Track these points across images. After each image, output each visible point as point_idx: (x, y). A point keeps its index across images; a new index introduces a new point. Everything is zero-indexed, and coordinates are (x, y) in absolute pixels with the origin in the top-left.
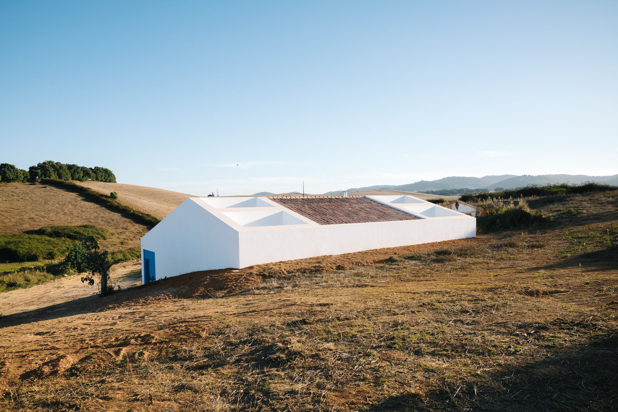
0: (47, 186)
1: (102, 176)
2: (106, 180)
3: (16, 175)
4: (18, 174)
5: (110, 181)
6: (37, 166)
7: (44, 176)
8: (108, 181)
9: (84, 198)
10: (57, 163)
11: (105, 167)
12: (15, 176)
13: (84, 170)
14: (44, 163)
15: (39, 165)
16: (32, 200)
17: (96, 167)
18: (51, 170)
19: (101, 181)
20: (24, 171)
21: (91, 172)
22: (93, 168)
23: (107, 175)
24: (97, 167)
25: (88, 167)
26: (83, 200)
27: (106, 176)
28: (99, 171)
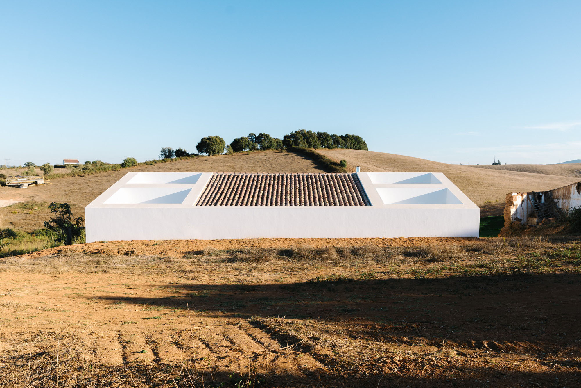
0: (290, 153)
1: (351, 143)
2: (356, 147)
3: (270, 143)
4: (272, 143)
5: (359, 149)
6: (290, 134)
7: (295, 144)
8: (357, 148)
9: (316, 166)
10: (308, 132)
11: (356, 134)
12: (270, 145)
13: (334, 137)
14: (296, 132)
15: (292, 134)
16: (271, 166)
17: (346, 135)
18: (301, 138)
19: (351, 148)
20: (278, 140)
21: (340, 140)
22: (344, 136)
23: (357, 143)
24: (348, 135)
25: (339, 134)
26: (314, 167)
27: (355, 143)
28: (348, 139)
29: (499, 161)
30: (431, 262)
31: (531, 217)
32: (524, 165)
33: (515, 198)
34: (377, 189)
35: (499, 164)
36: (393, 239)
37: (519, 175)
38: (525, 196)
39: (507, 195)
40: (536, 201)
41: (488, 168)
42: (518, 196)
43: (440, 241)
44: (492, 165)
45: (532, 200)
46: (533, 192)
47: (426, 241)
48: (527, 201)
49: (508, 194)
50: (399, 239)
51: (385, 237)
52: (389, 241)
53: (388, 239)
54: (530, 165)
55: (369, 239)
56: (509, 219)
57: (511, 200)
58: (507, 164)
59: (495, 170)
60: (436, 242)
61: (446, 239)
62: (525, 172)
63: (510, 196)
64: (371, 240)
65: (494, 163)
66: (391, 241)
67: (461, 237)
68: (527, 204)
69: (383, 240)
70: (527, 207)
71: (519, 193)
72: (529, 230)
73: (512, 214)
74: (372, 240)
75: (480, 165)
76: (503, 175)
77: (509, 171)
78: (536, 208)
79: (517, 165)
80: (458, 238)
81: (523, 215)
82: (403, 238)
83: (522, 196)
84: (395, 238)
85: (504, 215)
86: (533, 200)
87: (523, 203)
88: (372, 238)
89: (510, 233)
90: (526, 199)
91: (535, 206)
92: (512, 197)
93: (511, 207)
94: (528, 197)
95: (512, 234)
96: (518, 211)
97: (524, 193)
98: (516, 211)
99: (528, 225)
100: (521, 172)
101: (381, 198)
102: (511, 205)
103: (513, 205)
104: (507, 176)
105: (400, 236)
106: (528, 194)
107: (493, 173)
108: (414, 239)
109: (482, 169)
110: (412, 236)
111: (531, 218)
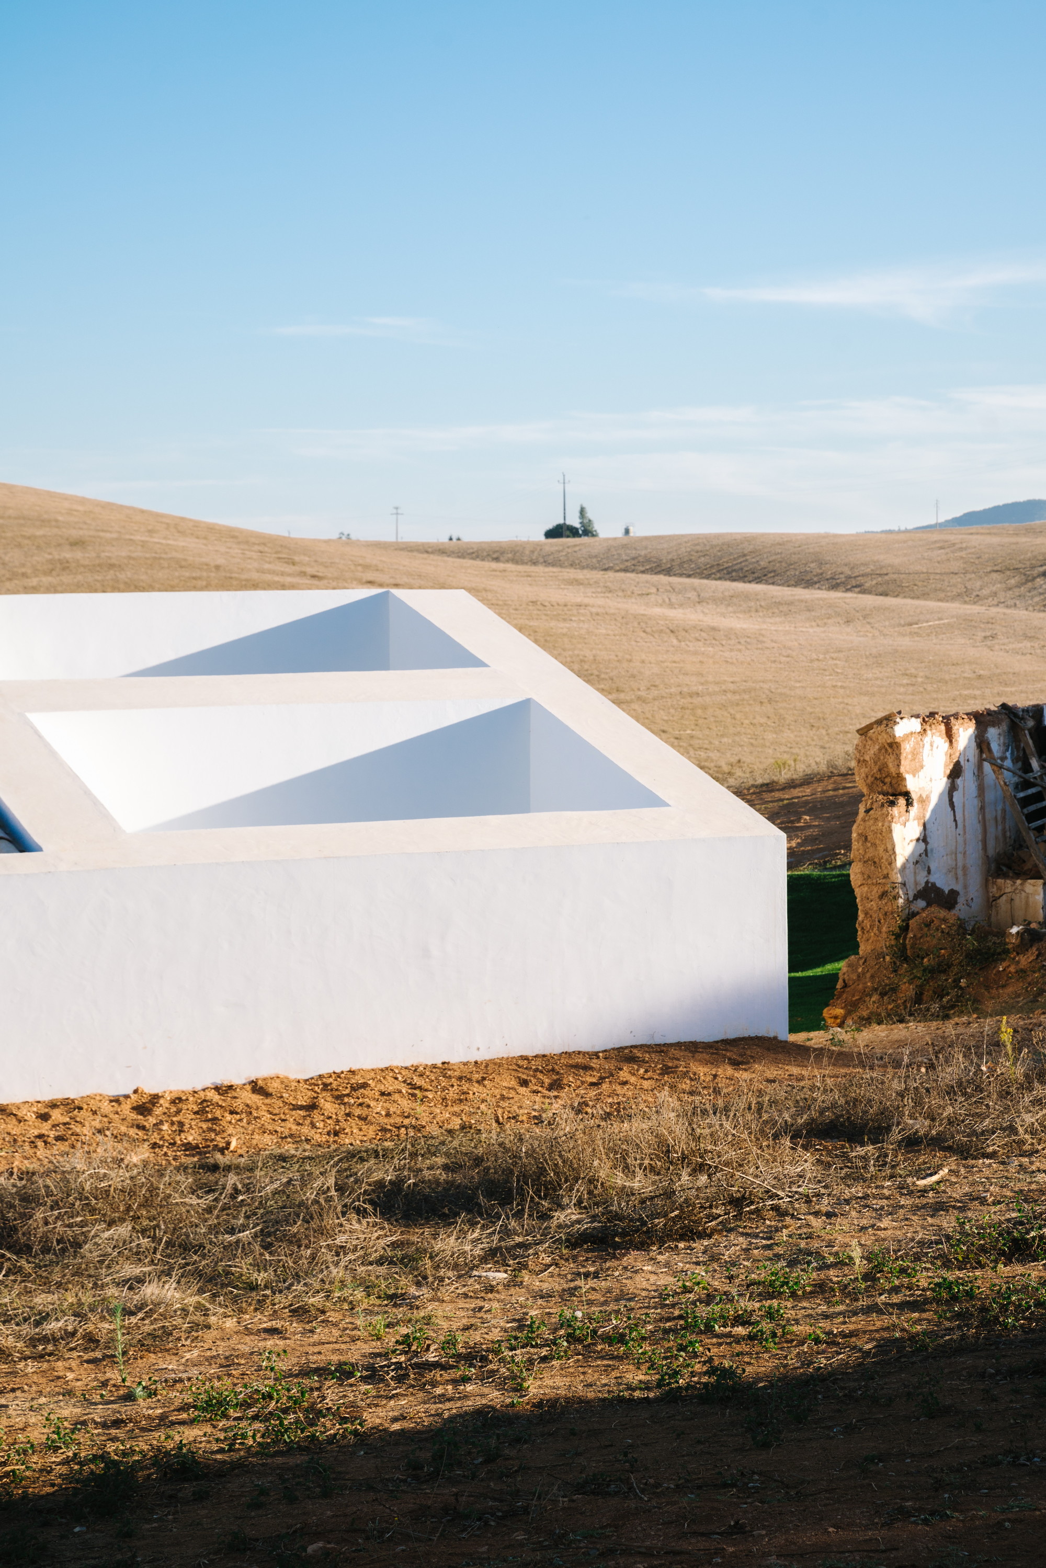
29: (582, 512)
30: (616, 1246)
31: (1005, 876)
32: (749, 539)
33: (916, 754)
34: (38, 719)
35: (587, 531)
36: (215, 1097)
37: (728, 600)
38: (965, 733)
39: (863, 732)
40: (1027, 768)
41: (535, 563)
42: (927, 739)
43: (547, 1081)
44: (542, 538)
45: (1003, 759)
46: (1004, 706)
47: (452, 1094)
48: (979, 773)
49: (869, 727)
50: (257, 1088)
51: (150, 1088)
52: (187, 1117)
53: (177, 1100)
54: (783, 541)
55: (30, 1117)
56: (883, 895)
57: (893, 770)
58: (636, 532)
59: (572, 573)
60: (522, 1090)
61: (586, 1068)
62: (758, 580)
63: (883, 739)
64: (44, 1117)
65: (550, 525)
66: (200, 1112)
67: (678, 1045)
68: (981, 789)
69: (143, 1109)
70: (982, 808)
71: (932, 715)
72: (1025, 960)
73: (900, 861)
74: (57, 1115)
75: (466, 538)
76: (635, 607)
77: (663, 579)
78: (1031, 818)
79: (707, 538)
80: (661, 1049)
81: (960, 864)
82: (285, 1083)
83: (949, 735)
84: (224, 1090)
85: (855, 874)
86: (1008, 763)
87: (959, 781)
88: (53, 1105)
89: (907, 990)
90: (973, 753)
91: (1025, 802)
92: (894, 747)
93: (895, 811)
94: (981, 743)
95: (918, 999)
96: (934, 842)
97: (956, 716)
98: (924, 839)
99: (1014, 930)
100: (739, 586)
101: (87, 793)
102: (892, 804)
103: (902, 801)
104: (657, 611)
105: (261, 1071)
106: (982, 720)
107: (574, 596)
108: (365, 1086)
109: (494, 565)
110: (341, 1066)
111: (1007, 885)
